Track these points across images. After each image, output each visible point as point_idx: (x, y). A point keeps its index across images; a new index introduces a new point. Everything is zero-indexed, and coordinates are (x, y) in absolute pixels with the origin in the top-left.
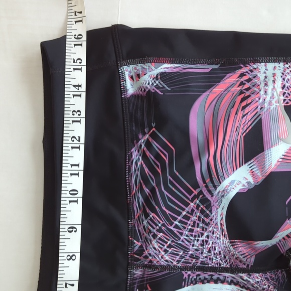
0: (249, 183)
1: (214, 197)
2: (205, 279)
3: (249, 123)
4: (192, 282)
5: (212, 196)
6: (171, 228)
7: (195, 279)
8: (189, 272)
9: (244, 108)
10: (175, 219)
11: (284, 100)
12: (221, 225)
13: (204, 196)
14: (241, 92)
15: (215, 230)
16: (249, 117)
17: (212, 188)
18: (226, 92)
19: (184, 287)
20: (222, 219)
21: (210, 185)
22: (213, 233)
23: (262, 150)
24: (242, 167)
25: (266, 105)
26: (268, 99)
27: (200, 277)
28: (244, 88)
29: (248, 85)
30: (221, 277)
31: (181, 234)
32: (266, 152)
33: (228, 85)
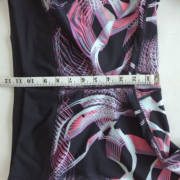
0: (102, 46)
1: (91, 55)
2: (95, 93)
3: (91, 20)
4: (89, 95)
5: (90, 55)
6: (77, 71)
7: (90, 94)
8: (87, 90)
9: (85, 14)
10: (79, 67)
11: (102, 3)
12: (98, 68)
13: (86, 56)
14: (82, 8)
15: (96, 71)
16: (90, 17)
17: (89, 52)
18: (75, 11)
19: (85, 97)
20: (98, 65)
21: (87, 50)
22: (95, 73)
23: (102, 29)
24: (96, 40)
25: (95, 8)
26: (94, 5)
27: (92, 92)
28: (82, 6)
29: (83, 4)
30: (102, 92)
31: (82, 73)
32: (104, 29)
33: (75, 8)
